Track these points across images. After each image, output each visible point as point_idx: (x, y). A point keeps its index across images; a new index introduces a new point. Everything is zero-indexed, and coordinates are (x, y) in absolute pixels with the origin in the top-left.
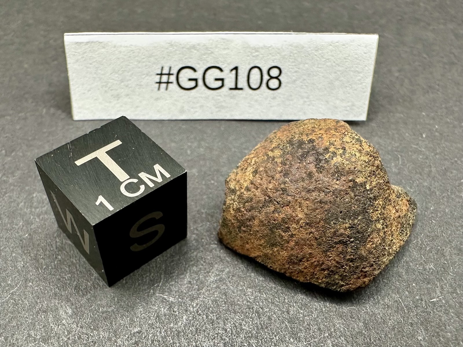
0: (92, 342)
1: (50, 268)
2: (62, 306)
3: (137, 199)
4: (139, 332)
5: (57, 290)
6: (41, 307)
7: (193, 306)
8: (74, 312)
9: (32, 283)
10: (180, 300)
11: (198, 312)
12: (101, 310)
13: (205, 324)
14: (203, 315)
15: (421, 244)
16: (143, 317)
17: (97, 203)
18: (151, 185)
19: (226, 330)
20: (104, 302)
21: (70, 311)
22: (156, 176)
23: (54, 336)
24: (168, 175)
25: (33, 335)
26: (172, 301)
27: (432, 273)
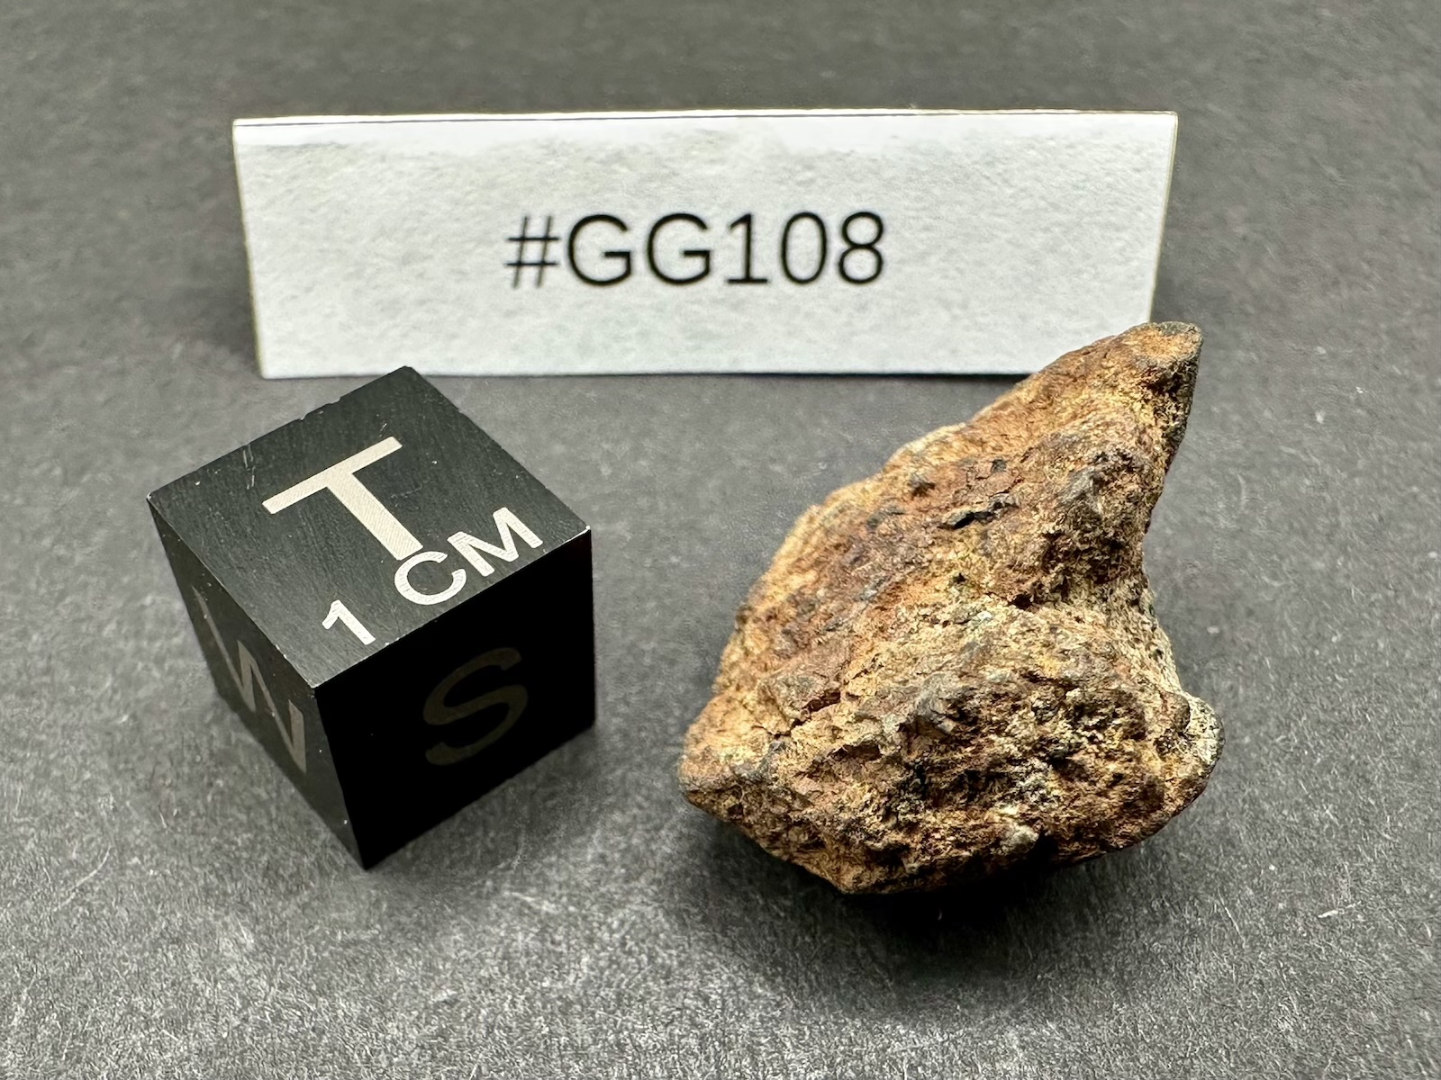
0: (313, 1030)
1: (193, 814)
2: (225, 925)
3: (443, 611)
4: (450, 1003)
5: (212, 877)
6: (166, 928)
7: (609, 926)
8: (262, 944)
9: (141, 858)
10: (572, 909)
11: (623, 944)
12: (339, 937)
13: (645, 980)
14: (640, 954)
15: (1296, 748)
16: (463, 959)
17: (328, 623)
18: (486, 569)
19: (706, 1000)
20: (349, 916)
21: (249, 940)
22: (501, 545)
23: (203, 1012)
24: (534, 541)
25: (142, 1010)
26: (547, 914)
27: (1329, 833)
